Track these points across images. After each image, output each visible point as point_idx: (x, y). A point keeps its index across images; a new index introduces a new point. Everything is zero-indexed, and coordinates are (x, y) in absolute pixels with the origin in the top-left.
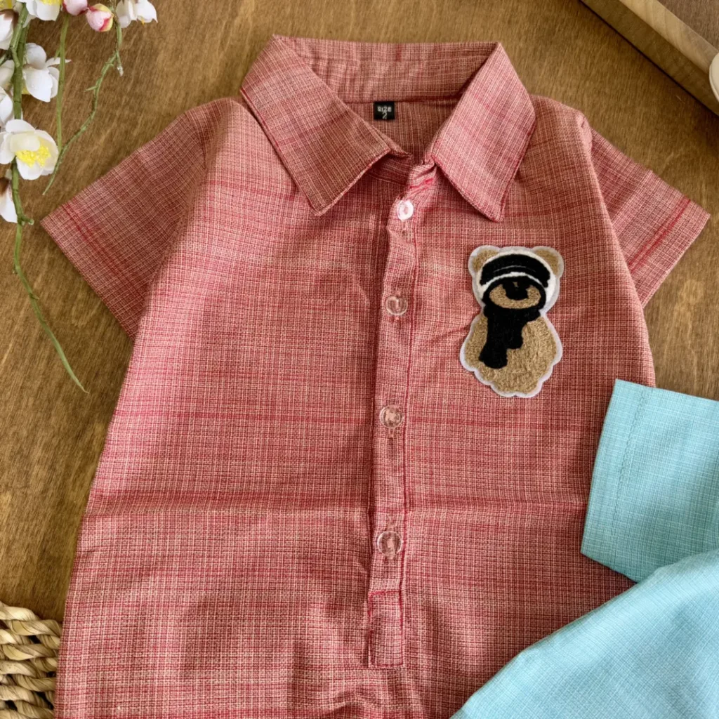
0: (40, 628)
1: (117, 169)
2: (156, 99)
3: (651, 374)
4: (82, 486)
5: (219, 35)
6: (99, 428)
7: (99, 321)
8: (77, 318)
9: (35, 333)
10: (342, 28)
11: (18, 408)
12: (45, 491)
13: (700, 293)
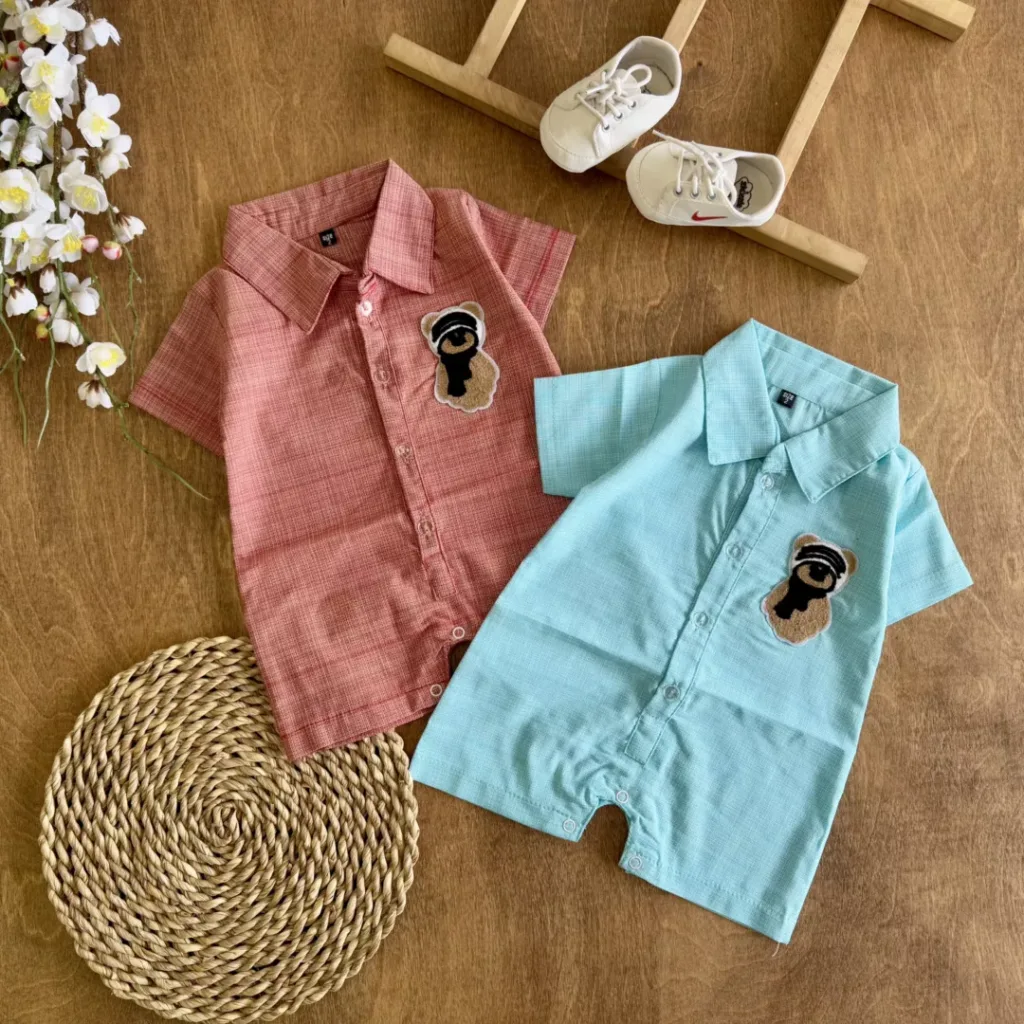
0: (236, 643)
1: (163, 345)
2: (168, 285)
3: (556, 368)
4: (227, 557)
5: (191, 218)
6: (223, 519)
7: (195, 453)
8: (180, 455)
9: (156, 474)
10: (276, 180)
11: (167, 524)
12: (206, 568)
13: (582, 296)
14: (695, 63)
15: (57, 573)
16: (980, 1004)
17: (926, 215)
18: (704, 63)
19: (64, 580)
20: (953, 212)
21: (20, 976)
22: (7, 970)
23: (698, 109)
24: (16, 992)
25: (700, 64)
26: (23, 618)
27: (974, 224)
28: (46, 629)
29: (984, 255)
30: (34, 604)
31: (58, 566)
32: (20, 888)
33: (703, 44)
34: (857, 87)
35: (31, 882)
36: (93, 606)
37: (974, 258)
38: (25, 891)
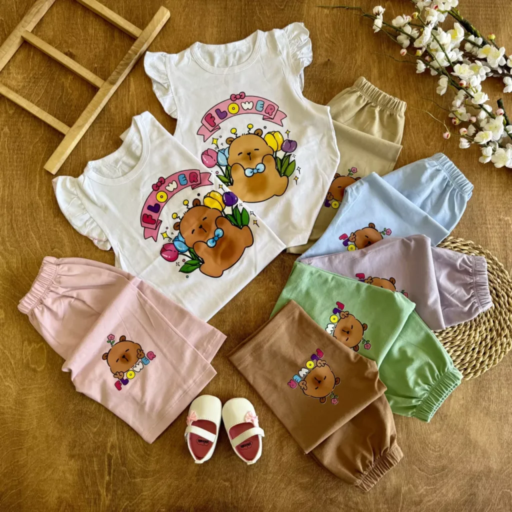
14: (327, 60)
15: (59, 228)
16: (402, 434)
17: (411, 126)
18: (331, 60)
19: (61, 231)
20: (421, 126)
21: (26, 383)
22: (21, 380)
23: (326, 77)
24: (24, 389)
25: (329, 60)
26: (44, 245)
27: (429, 132)
28: (52, 249)
29: (432, 143)
30: (49, 239)
31: (59, 225)
32: (30, 349)
33: (331, 53)
34: (389, 75)
35: (34, 347)
36: (72, 243)
37: (428, 144)
38: (32, 350)
